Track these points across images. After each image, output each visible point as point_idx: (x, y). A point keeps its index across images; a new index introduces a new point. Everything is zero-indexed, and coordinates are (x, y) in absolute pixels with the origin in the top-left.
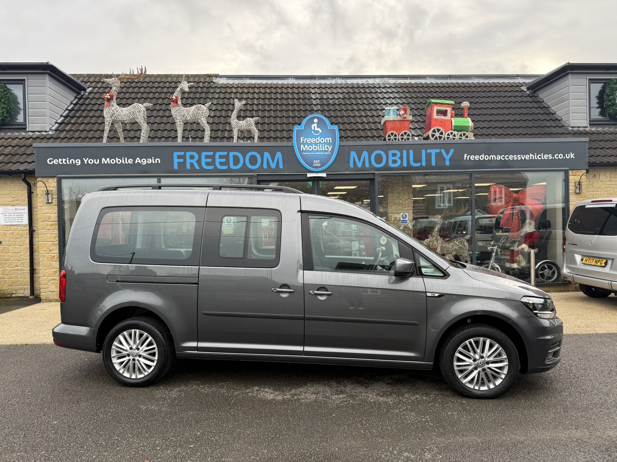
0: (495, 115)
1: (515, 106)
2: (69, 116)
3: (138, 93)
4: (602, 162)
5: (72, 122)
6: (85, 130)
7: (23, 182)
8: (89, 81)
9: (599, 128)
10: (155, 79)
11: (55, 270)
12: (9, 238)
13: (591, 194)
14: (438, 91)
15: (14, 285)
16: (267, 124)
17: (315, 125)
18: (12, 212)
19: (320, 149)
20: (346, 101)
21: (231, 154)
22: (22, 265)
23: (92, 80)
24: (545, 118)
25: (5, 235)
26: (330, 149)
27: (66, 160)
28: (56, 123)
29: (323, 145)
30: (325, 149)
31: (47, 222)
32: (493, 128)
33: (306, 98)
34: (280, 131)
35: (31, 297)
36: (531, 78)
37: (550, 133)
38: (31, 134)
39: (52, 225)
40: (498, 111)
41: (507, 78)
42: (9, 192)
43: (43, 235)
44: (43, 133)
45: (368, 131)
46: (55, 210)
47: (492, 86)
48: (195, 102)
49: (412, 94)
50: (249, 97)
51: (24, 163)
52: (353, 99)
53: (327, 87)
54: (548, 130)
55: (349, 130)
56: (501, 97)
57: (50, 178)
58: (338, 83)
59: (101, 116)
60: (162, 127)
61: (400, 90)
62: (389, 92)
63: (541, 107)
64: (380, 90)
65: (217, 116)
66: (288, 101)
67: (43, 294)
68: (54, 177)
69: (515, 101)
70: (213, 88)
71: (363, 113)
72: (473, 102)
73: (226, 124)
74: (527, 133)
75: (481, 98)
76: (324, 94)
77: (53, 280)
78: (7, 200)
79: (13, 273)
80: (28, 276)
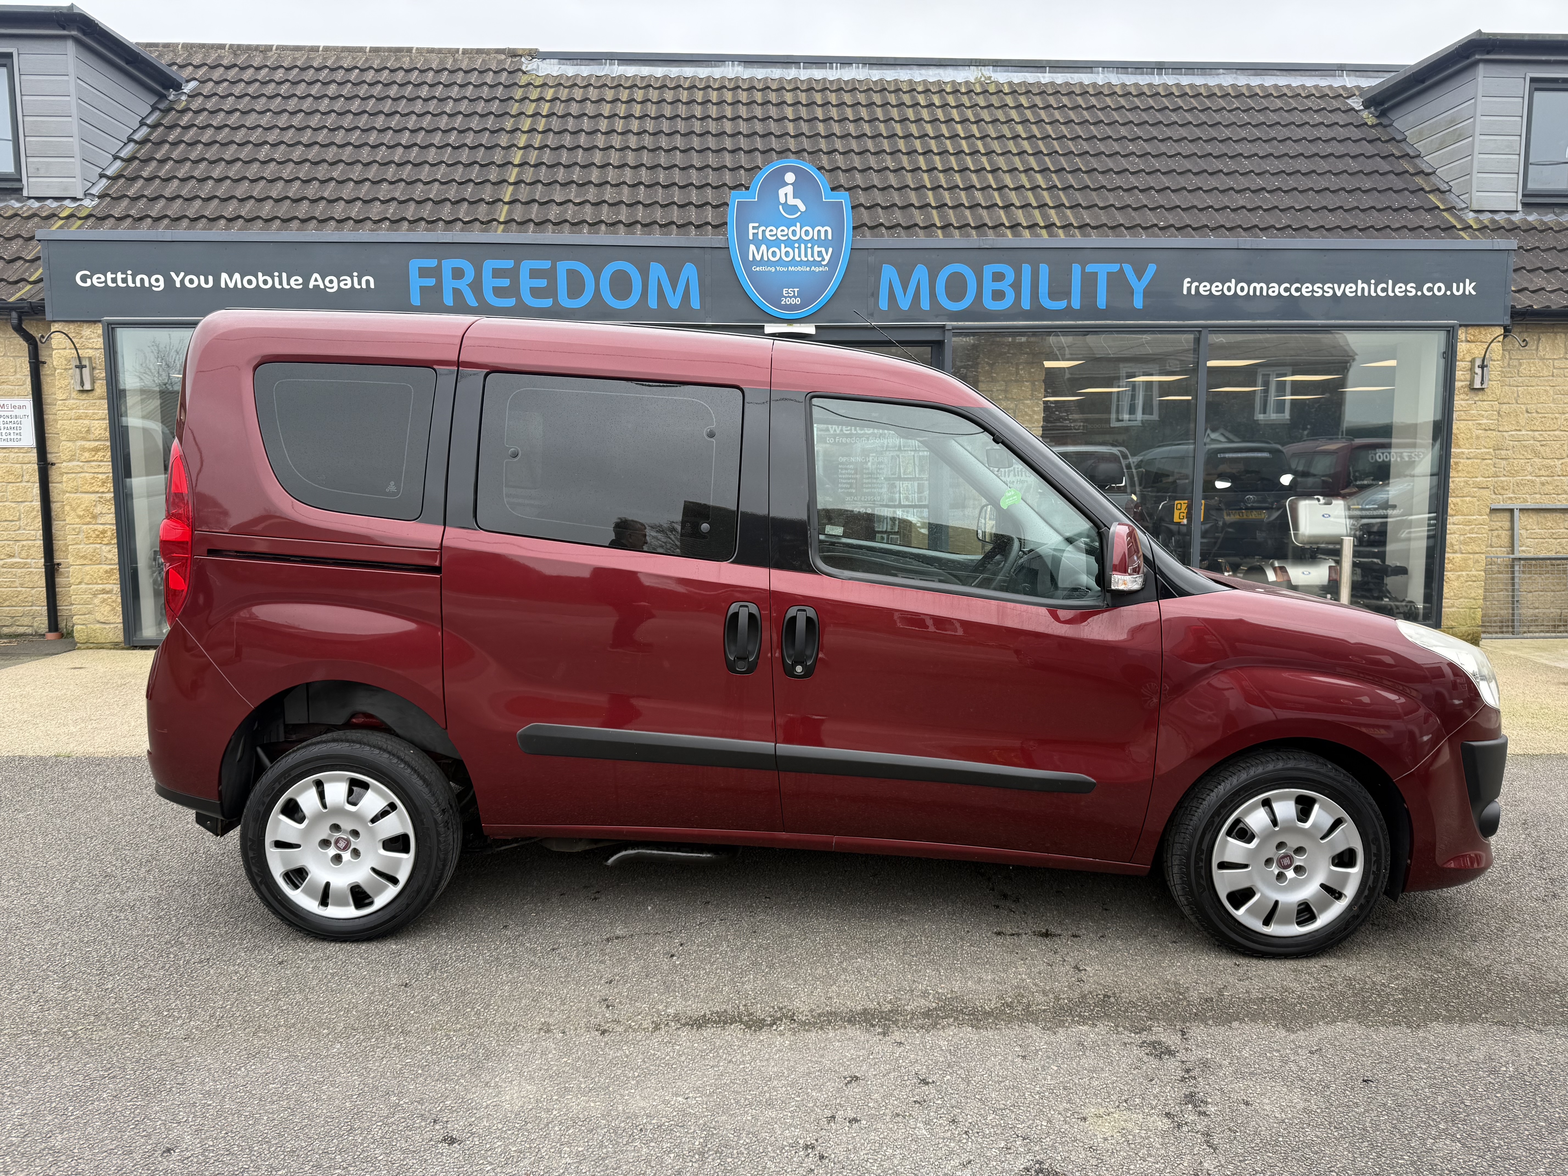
0: (1272, 174)
1: (1329, 151)
2: (136, 158)
3: (321, 97)
4: (1548, 307)
5: (145, 174)
6: (179, 196)
7: (16, 335)
8: (190, 64)
9: (1547, 214)
10: (367, 60)
11: (108, 567)
13: (1513, 393)
14: (1123, 107)
15: (7, 603)
16: (663, 187)
17: (789, 189)
20: (877, 127)
21: (563, 267)
22: (24, 554)
23: (197, 60)
24: (1405, 186)
26: (827, 258)
27: (124, 276)
28: (102, 176)
29: (809, 245)
30: (812, 256)
31: (83, 443)
32: (1265, 210)
33: (771, 117)
34: (697, 207)
35: (51, 637)
36: (1376, 74)
37: (1417, 225)
38: (37, 205)
39: (96, 450)
40: (1280, 165)
41: (1313, 73)
43: (74, 475)
44: (67, 202)
45: (934, 212)
46: (102, 409)
47: (1272, 94)
48: (473, 126)
49: (1056, 112)
50: (618, 112)
51: (17, 282)
52: (896, 122)
53: (827, 88)
54: (1411, 219)
55: (882, 208)
56: (1293, 127)
57: (85, 325)
58: (858, 78)
59: (223, 159)
60: (384, 191)
61: (1023, 100)
62: (992, 105)
63: (1397, 154)
64: (970, 99)
65: (529, 164)
66: (722, 126)
67: (79, 627)
68: (95, 322)
69: (1329, 137)
70: (521, 87)
71: (922, 162)
72: (1215, 138)
73: (553, 187)
74: (1354, 224)
75: (1240, 126)
76: (819, 106)
77: (103, 592)
79: (3, 574)
80: (41, 582)
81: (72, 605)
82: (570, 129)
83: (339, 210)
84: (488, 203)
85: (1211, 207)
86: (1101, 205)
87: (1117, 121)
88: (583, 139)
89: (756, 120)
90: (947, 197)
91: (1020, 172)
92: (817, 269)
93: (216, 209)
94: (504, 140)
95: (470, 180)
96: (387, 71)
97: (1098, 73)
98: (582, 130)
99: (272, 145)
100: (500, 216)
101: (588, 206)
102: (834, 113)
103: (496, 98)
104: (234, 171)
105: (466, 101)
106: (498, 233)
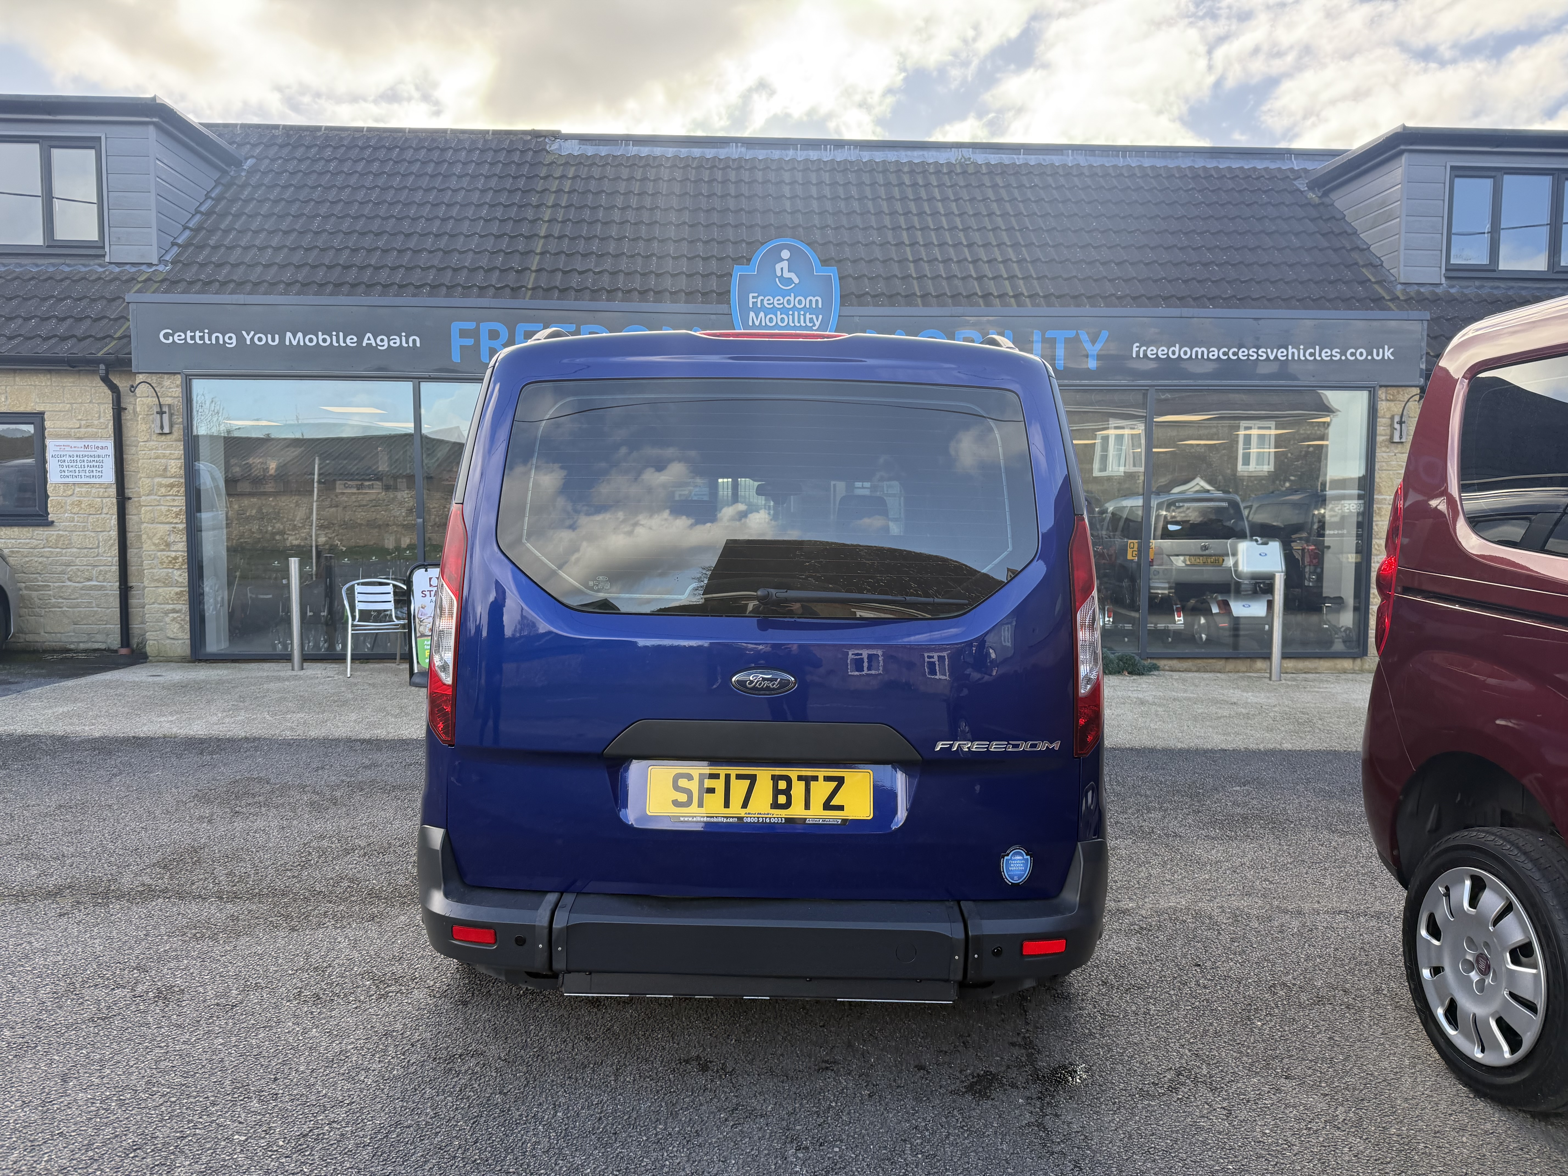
0: (1222, 249)
1: (1274, 228)
2: (203, 228)
3: (366, 174)
5: (211, 242)
6: (242, 263)
7: (102, 384)
8: (249, 143)
10: (406, 140)
11: (178, 590)
12: (71, 513)
14: (1089, 187)
15: (85, 622)
17: (785, 265)
18: (78, 453)
19: (793, 322)
20: (865, 205)
22: (101, 578)
23: (254, 138)
24: (1341, 261)
25: (62, 507)
26: (818, 324)
27: (201, 334)
28: (173, 244)
29: (802, 313)
30: (805, 322)
31: (160, 480)
32: (1213, 282)
33: (770, 195)
34: (703, 276)
35: (124, 651)
36: (1321, 158)
37: (1349, 296)
38: (117, 270)
39: (172, 486)
40: (1229, 241)
41: (1264, 156)
42: (69, 405)
43: (151, 508)
44: (143, 267)
45: (915, 282)
46: (178, 450)
47: (1225, 176)
48: (502, 200)
49: (1028, 191)
50: (633, 189)
51: (103, 338)
52: (883, 200)
53: (822, 169)
54: (1342, 290)
55: (868, 278)
56: (1243, 206)
57: (166, 376)
58: (849, 159)
59: (280, 230)
60: (424, 259)
61: (999, 181)
62: (971, 185)
63: (1336, 231)
64: (951, 179)
65: (553, 236)
66: (726, 203)
67: (151, 642)
68: (175, 374)
69: (1275, 216)
70: (545, 165)
71: (905, 237)
72: (1172, 216)
73: (575, 257)
74: (1290, 294)
75: (1194, 205)
76: (813, 185)
77: (174, 611)
78: (65, 426)
79: (81, 596)
80: (116, 603)
81: (142, 623)
82: (589, 204)
83: (384, 276)
84: (517, 271)
85: (1165, 278)
86: (1065, 276)
87: (1083, 200)
88: (601, 214)
89: (757, 198)
90: (927, 269)
91: (993, 246)
93: (276, 274)
94: (530, 214)
95: (501, 250)
96: (424, 151)
97: (1068, 155)
98: (601, 206)
99: (323, 217)
100: (528, 283)
101: (606, 275)
102: (827, 191)
103: (523, 175)
104: (290, 241)
105: (496, 179)
106: (527, 299)
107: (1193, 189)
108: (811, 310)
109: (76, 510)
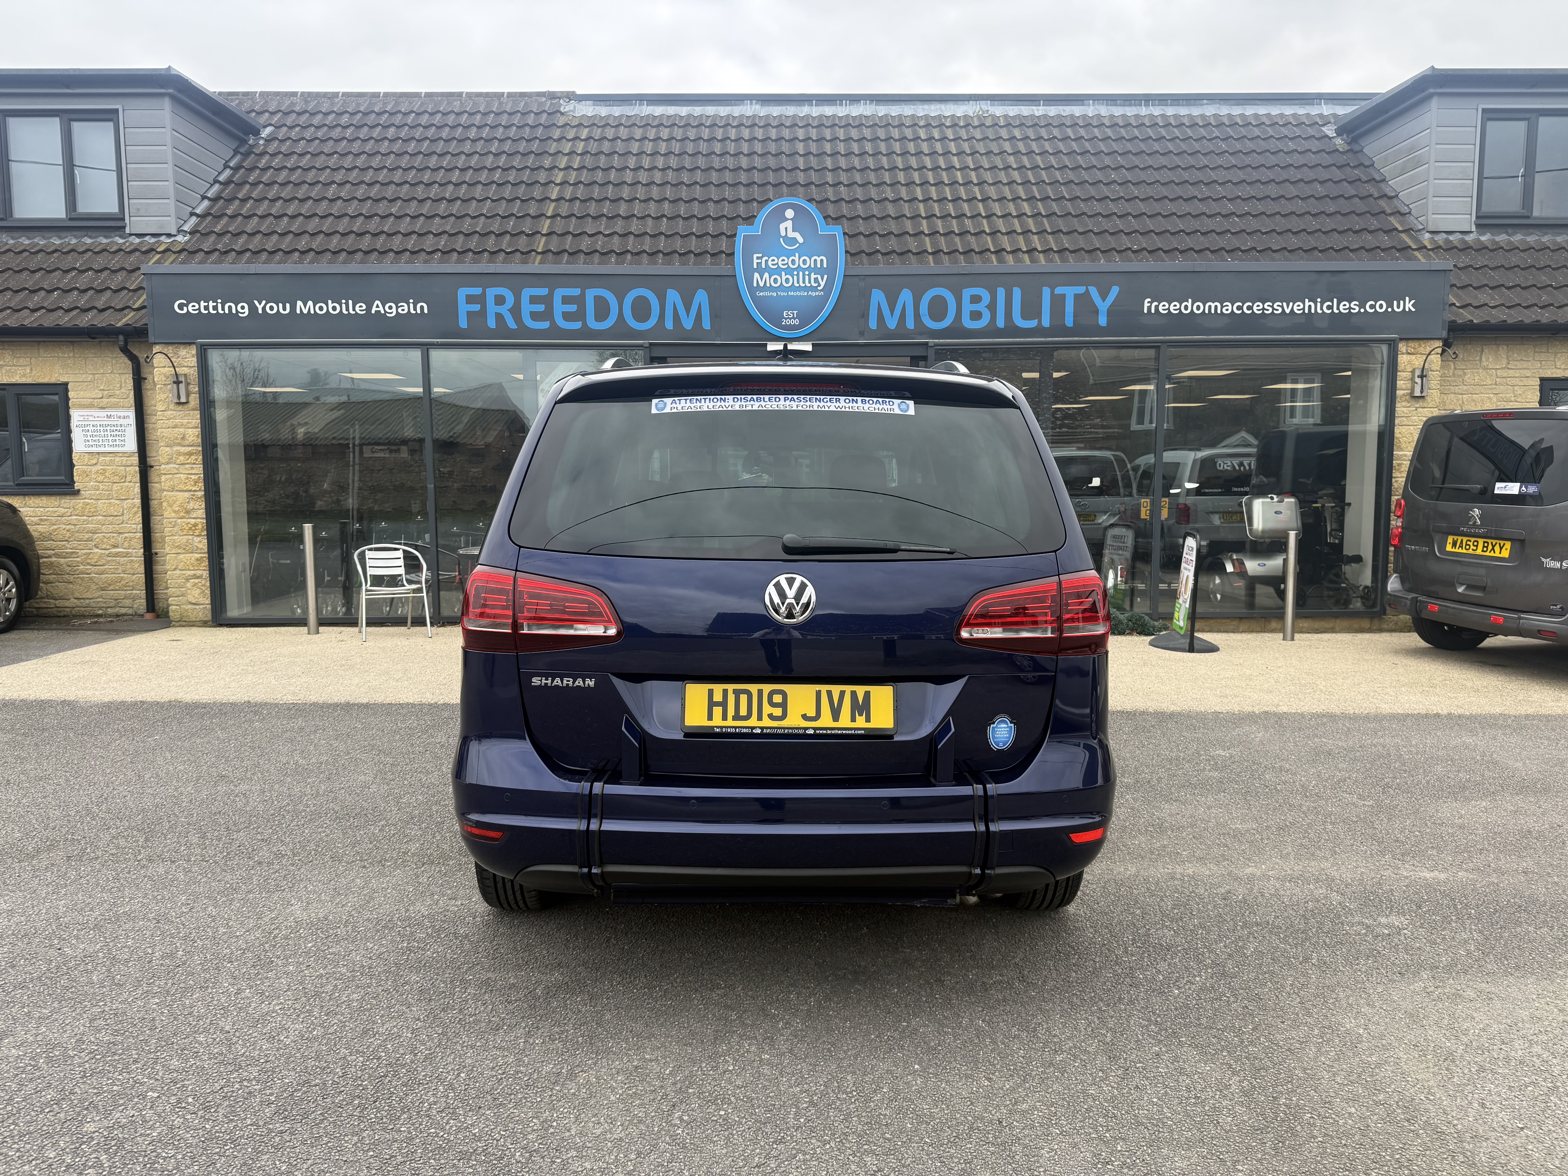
0: (1244, 200)
1: (1299, 177)
2: (222, 198)
3: (382, 140)
4: (1488, 321)
5: (229, 212)
6: (259, 232)
7: (121, 354)
8: (267, 111)
9: (1500, 234)
10: (422, 104)
11: (198, 556)
12: (96, 481)
13: (1458, 400)
14: (1109, 138)
15: (111, 587)
16: (684, 219)
17: (789, 224)
18: (102, 423)
19: (798, 282)
20: (879, 161)
21: (591, 294)
22: (126, 544)
23: (272, 107)
24: (1367, 210)
25: (87, 476)
26: (823, 284)
27: (215, 304)
28: (192, 214)
29: (807, 273)
30: (810, 282)
31: (179, 448)
32: (1233, 234)
33: (783, 153)
34: (713, 236)
35: (149, 616)
36: (1352, 102)
37: (1374, 246)
38: (137, 240)
39: (190, 454)
40: (1252, 191)
41: (1293, 101)
42: (91, 376)
43: (170, 476)
44: (163, 238)
45: (927, 239)
46: (195, 418)
47: (1250, 123)
48: (515, 164)
49: (1047, 144)
50: (645, 150)
51: (122, 309)
52: (898, 155)
53: (836, 125)
54: (1369, 240)
55: (880, 236)
56: (1268, 154)
57: (182, 347)
58: (865, 114)
59: (296, 198)
60: (436, 225)
61: (1017, 133)
62: (988, 138)
63: (1364, 178)
64: (967, 132)
65: (564, 199)
66: (738, 161)
67: (174, 607)
68: (190, 344)
69: (1301, 164)
70: (559, 127)
71: (919, 193)
72: (1193, 166)
73: (585, 220)
74: (1315, 245)
75: (1217, 154)
76: (828, 141)
77: (195, 577)
78: (88, 396)
79: (108, 562)
80: (140, 568)
81: (167, 588)
82: (601, 165)
83: (396, 243)
84: (528, 235)
85: (1183, 231)
86: (1080, 230)
87: (1103, 151)
88: (613, 176)
89: (770, 156)
90: (940, 225)
91: (1009, 201)
92: (814, 294)
93: (291, 242)
94: (542, 177)
95: (513, 215)
96: (440, 115)
97: (1089, 105)
98: (613, 167)
99: (339, 185)
100: (538, 247)
101: (616, 237)
102: (841, 148)
103: (536, 138)
104: (305, 209)
105: (510, 142)
106: (536, 264)
107: (1218, 137)
108: (816, 270)
109: (101, 478)
